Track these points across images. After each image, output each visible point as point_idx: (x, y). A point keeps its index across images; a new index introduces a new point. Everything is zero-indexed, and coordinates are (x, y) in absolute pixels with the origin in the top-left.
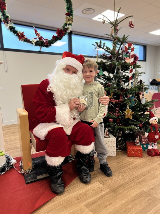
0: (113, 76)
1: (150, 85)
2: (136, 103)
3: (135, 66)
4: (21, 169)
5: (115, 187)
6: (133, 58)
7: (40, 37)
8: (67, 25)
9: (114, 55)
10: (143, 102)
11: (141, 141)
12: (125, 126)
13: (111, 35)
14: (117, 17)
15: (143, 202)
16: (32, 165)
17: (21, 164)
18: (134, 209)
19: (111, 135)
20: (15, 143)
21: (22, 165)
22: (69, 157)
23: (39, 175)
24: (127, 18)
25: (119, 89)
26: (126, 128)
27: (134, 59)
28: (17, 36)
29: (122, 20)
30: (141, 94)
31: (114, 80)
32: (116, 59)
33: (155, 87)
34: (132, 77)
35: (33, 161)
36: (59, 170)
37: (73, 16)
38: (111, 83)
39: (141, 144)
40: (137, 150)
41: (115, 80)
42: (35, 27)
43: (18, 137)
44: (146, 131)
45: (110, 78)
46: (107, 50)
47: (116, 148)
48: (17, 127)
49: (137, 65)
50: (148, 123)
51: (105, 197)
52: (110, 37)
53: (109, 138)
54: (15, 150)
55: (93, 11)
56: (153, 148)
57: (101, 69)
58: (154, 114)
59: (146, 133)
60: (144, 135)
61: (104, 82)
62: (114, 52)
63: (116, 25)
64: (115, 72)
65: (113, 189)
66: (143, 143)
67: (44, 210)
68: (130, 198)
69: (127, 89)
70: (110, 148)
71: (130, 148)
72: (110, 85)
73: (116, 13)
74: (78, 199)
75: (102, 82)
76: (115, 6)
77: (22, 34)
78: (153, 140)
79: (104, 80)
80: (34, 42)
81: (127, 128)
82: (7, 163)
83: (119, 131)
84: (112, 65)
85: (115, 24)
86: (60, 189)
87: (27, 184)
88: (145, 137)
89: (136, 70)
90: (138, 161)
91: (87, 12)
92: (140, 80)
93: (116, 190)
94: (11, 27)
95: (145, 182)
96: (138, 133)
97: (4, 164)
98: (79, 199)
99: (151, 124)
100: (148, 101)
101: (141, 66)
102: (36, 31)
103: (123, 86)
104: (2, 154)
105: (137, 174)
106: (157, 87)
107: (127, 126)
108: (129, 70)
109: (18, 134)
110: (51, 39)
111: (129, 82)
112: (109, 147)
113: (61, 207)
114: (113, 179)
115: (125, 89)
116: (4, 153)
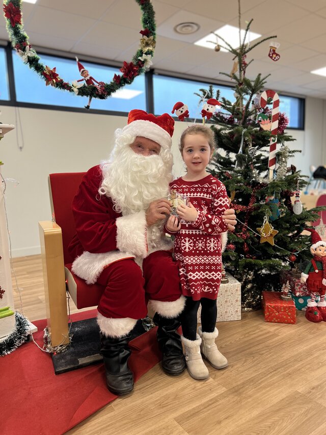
0: (236, 156)
1: (313, 178)
2: (282, 213)
3: (281, 138)
4: (47, 343)
5: (239, 383)
6: (278, 121)
7: (88, 78)
8: (144, 55)
9: (238, 114)
10: (298, 211)
11: (293, 291)
12: (261, 260)
14: (245, 38)
15: (296, 416)
16: (69, 336)
17: (46, 334)
18: (277, 428)
19: (231, 279)
20: (36, 293)
21: (49, 336)
22: (145, 321)
23: (83, 357)
24: (265, 41)
25: (248, 184)
26: (262, 263)
27: (280, 123)
28: (43, 76)
29: (256, 45)
30: (293, 194)
31: (237, 166)
32: (243, 124)
34: (275, 158)
35: (71, 329)
36: (123, 346)
37: (156, 36)
38: (233, 172)
39: (293, 297)
40: (285, 308)
41: (240, 165)
43: (42, 280)
44: (303, 270)
45: (230, 160)
46: (223, 104)
47: (242, 304)
48: (40, 260)
49: (285, 135)
50: (308, 254)
51: (218, 403)
53: (228, 284)
54: (35, 306)
55: (195, 27)
56: (319, 306)
58: (320, 235)
59: (303, 273)
60: (299, 277)
61: (216, 170)
63: (243, 55)
64: (241, 148)
65: (234, 387)
66: (298, 294)
67: (91, 426)
68: (268, 406)
69: (264, 185)
70: (229, 304)
71: (271, 303)
72: (230, 175)
73: (243, 32)
74: (161, 405)
75: (214, 170)
76: (240, 17)
77: (52, 71)
78: (317, 288)
79: (218, 165)
80: (77, 87)
81: (264, 263)
82: (19, 330)
83: (248, 270)
84: (234, 136)
85: (241, 53)
86: (125, 385)
87: (58, 373)
88: (302, 281)
89: (284, 145)
90: (286, 331)
91: (184, 29)
92: (292, 165)
93: (240, 389)
94: (31, 59)
95: (301, 374)
96: (287, 275)
97: (12, 332)
98: (163, 407)
99: (313, 255)
100: (308, 210)
101: (293, 138)
103: (255, 177)
104: (7, 313)
105: (285, 358)
107: (264, 258)
108: (269, 146)
109: (42, 274)
110: (111, 83)
111: (269, 169)
112: (226, 302)
113: (127, 421)
114: (235, 367)
115: (261, 184)
116: (12, 310)
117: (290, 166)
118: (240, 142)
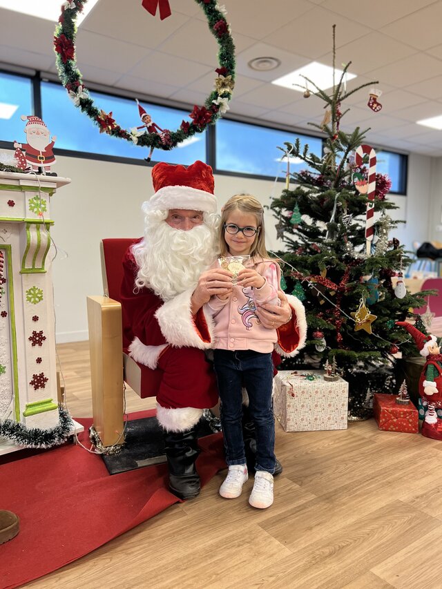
0: (328, 226)
1: (416, 258)
3: (380, 204)
4: (95, 443)
7: (150, 124)
8: (219, 98)
9: (329, 174)
10: (401, 294)
12: (355, 351)
13: (325, 126)
16: (124, 436)
18: (376, 536)
21: (97, 435)
23: (141, 461)
24: (364, 88)
26: (357, 355)
27: (377, 186)
28: (96, 122)
29: (353, 92)
30: (395, 274)
31: (328, 238)
32: (336, 186)
33: (429, 263)
37: (235, 75)
38: (321, 244)
41: (331, 236)
42: (140, 101)
45: (318, 230)
46: (311, 161)
49: (386, 201)
52: (320, 130)
55: (275, 63)
57: (296, 208)
61: (300, 242)
62: (330, 168)
63: (337, 103)
64: (333, 216)
65: (324, 495)
69: (359, 261)
72: (318, 248)
75: (296, 242)
76: (334, 57)
77: (107, 116)
79: (302, 235)
80: (137, 136)
82: (64, 428)
84: (324, 200)
85: (334, 100)
87: (111, 474)
89: (385, 214)
91: (261, 65)
93: (332, 496)
94: (83, 101)
95: (403, 483)
98: (244, 513)
100: (412, 294)
101: (396, 205)
102: (142, 111)
103: (349, 252)
104: (51, 407)
105: (384, 466)
106: (433, 263)
108: (365, 214)
110: (178, 131)
111: (365, 242)
115: (356, 260)
116: (55, 403)
117: (392, 240)
118: (332, 209)
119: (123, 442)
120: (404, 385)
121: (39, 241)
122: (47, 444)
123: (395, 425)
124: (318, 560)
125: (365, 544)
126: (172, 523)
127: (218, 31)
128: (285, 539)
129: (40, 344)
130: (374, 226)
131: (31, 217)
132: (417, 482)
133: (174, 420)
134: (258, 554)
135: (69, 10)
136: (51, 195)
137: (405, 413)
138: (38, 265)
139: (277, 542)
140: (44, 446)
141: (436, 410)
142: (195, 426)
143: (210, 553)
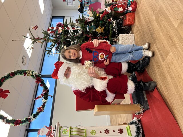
0: (72, 41)
4: (140, 113)
7: (41, 96)
8: (33, 75)
13: (42, 43)
14: (29, 38)
15: (162, 19)
18: (165, 26)
21: (137, 113)
24: (31, 31)
26: (111, 32)
28: (40, 113)
31: (76, 41)
32: (60, 39)
35: (135, 104)
37: (26, 70)
45: (73, 44)
46: (53, 46)
55: (24, 57)
62: (54, 40)
63: (35, 39)
64: (69, 40)
74: (159, 68)
76: (21, 40)
77: (38, 109)
80: (44, 100)
84: (64, 42)
91: (24, 62)
92: (76, 21)
94: (34, 117)
100: (93, 15)
103: (80, 34)
104: (129, 128)
110: (43, 87)
115: (82, 32)
116: (127, 126)
118: (67, 40)
119: (139, 105)
120: (120, 17)
121: (76, 131)
122: (140, 129)
123: (132, 20)
124: (173, 44)
125: (168, 29)
126: (164, 90)
127: (13, 75)
128: (167, 54)
129: (109, 131)
130: (72, 27)
131: (69, 134)
132: (149, 13)
133: (131, 89)
134: (172, 62)
135: (6, 121)
136: (62, 127)
137: (129, 17)
138: (84, 131)
139: (168, 57)
140: (141, 130)
141: (128, 7)
142: (133, 82)
143: (172, 78)
